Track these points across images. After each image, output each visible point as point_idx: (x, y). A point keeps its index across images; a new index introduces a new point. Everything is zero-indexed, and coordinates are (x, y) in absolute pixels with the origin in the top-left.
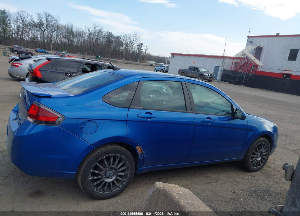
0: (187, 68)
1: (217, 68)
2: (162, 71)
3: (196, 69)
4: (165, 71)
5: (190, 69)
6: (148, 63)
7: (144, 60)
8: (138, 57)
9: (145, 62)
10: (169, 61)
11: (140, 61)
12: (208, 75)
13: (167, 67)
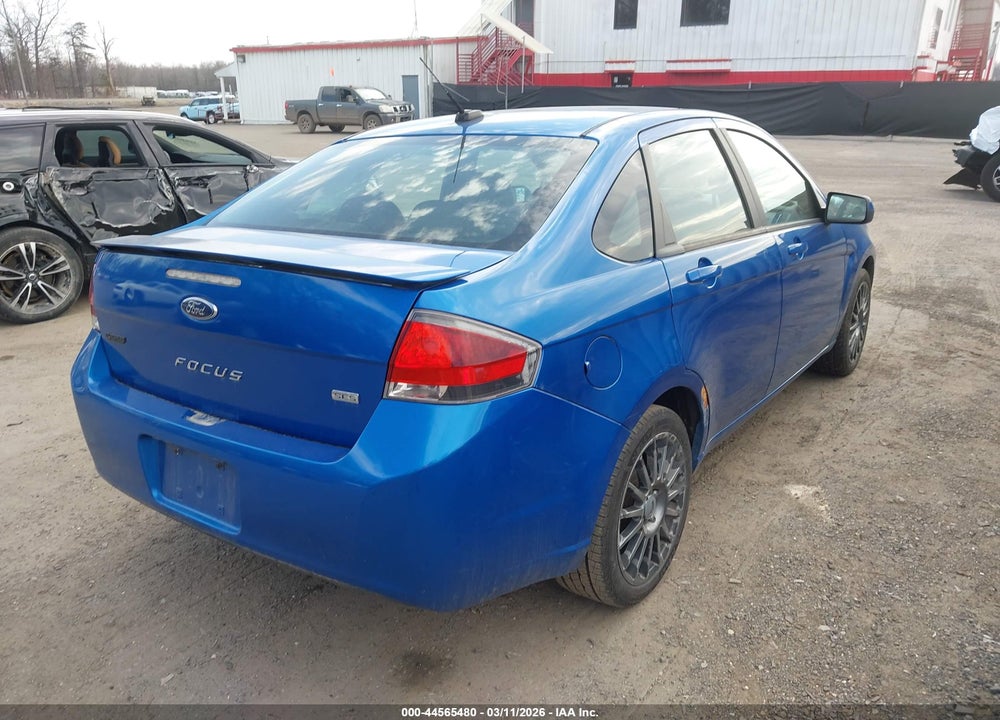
0: (312, 94)
1: (410, 82)
2: (212, 120)
3: (346, 93)
4: (226, 117)
5: (327, 95)
6: (129, 96)
7: (108, 84)
8: (80, 80)
9: (116, 94)
10: (234, 79)
11: (95, 94)
12: (395, 109)
13: (229, 101)
